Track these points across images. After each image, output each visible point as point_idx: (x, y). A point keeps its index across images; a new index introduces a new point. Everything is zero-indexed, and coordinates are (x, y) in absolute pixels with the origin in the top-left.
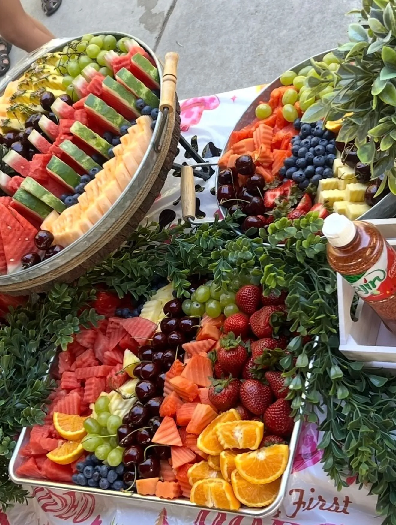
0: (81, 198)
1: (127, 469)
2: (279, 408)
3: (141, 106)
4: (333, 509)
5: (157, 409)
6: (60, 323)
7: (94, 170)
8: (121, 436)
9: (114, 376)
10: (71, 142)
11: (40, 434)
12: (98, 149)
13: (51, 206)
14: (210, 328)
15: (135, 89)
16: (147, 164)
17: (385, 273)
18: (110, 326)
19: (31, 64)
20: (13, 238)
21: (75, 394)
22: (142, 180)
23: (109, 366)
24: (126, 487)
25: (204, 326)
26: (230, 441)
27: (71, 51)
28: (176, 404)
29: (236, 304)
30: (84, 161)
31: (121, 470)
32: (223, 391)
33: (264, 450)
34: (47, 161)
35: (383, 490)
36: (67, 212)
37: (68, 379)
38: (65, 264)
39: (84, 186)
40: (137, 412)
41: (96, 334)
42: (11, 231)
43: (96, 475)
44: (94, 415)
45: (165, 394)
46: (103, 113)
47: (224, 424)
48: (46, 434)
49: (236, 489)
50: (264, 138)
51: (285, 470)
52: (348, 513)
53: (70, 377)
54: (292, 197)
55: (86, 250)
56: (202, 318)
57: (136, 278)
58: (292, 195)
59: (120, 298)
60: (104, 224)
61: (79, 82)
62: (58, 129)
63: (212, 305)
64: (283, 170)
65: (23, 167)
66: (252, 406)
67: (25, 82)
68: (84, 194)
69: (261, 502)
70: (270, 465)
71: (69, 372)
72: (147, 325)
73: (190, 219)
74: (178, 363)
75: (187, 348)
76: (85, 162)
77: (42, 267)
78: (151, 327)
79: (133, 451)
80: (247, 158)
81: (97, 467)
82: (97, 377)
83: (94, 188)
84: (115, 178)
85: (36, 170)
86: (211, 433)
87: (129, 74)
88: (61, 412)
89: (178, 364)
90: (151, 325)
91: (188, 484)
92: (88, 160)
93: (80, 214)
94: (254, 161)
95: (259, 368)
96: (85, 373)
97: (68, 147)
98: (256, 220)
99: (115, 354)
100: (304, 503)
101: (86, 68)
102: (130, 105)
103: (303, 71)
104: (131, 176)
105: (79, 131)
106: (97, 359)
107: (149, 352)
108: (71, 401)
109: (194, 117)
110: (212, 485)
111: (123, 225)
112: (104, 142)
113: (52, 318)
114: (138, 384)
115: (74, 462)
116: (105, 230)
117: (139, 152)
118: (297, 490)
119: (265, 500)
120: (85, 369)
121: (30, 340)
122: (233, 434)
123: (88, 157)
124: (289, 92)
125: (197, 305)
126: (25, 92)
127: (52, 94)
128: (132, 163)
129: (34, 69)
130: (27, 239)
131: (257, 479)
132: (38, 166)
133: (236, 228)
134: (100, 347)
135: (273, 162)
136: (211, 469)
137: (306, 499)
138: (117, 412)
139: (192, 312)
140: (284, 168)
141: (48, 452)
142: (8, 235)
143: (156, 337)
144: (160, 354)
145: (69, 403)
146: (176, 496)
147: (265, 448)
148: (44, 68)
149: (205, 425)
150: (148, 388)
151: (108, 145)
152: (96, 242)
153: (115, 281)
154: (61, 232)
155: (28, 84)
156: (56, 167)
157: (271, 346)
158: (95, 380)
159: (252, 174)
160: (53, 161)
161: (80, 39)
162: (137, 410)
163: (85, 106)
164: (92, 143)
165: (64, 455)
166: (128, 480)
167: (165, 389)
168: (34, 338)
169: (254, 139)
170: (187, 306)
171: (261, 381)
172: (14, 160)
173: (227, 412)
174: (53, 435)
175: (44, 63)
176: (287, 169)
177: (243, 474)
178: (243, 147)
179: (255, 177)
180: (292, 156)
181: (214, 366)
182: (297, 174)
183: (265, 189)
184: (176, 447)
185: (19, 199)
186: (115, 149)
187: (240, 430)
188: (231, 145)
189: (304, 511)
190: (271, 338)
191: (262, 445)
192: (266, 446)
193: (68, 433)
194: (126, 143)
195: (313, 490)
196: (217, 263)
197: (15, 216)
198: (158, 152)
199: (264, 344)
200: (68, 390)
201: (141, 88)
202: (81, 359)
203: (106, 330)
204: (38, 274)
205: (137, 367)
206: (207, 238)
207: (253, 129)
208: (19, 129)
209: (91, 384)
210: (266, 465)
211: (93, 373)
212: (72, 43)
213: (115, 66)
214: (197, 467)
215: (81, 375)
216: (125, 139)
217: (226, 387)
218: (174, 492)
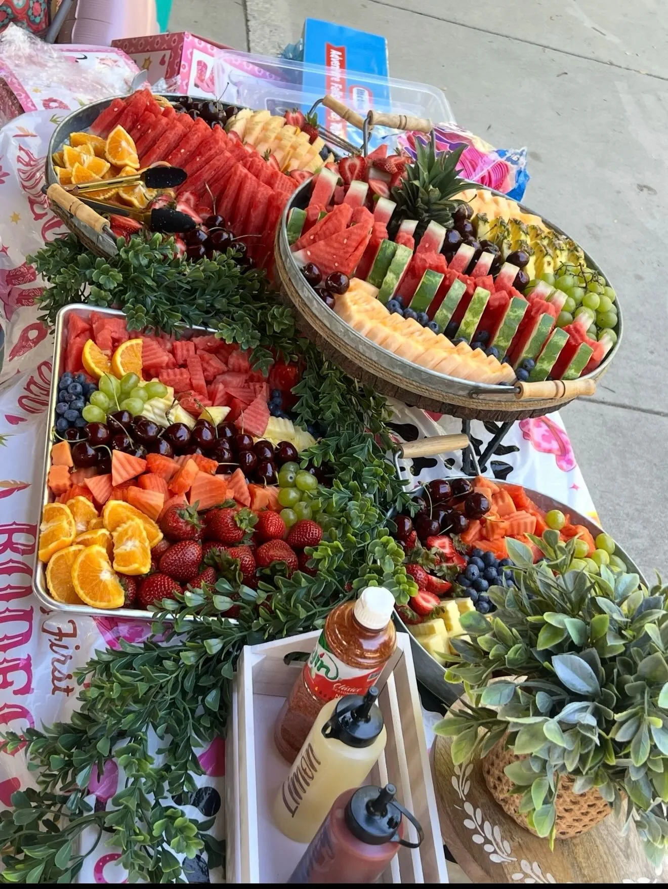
0: (397, 317)
1: (81, 430)
2: (169, 589)
3: (526, 366)
4: (56, 674)
5: (157, 451)
6: (248, 324)
7: (435, 325)
8: (119, 415)
9: (193, 398)
10: (464, 291)
11: (116, 329)
12: (462, 326)
13: (383, 285)
14: (264, 496)
15: (544, 355)
16: (451, 384)
17: (335, 678)
18: (258, 386)
19: (565, 235)
20: (334, 248)
21: (166, 358)
22: (430, 383)
23: (206, 392)
24: (60, 432)
25: (267, 490)
26: (121, 537)
27: (588, 276)
28: (165, 471)
29: (297, 523)
30: (445, 312)
31: (79, 424)
32: (182, 520)
33: (115, 578)
34: (438, 269)
35: (78, 725)
36: (378, 304)
37: (185, 348)
38: (313, 314)
39: (413, 317)
40: (149, 428)
41: (246, 372)
42: (342, 244)
43: (71, 398)
44: (143, 383)
45: (176, 458)
46: (507, 321)
47: (142, 527)
48: (116, 336)
49: (63, 552)
50: (519, 525)
51: (94, 608)
52: (53, 693)
53: (188, 350)
54: (445, 569)
55: (334, 334)
56: (277, 486)
57: (318, 404)
58: (448, 568)
59: (291, 390)
60: (367, 347)
61: (543, 289)
62: (482, 276)
63: (293, 494)
64: (479, 552)
65: (427, 246)
66: (168, 557)
67: (539, 232)
68: (403, 319)
69: (54, 587)
70: (96, 588)
71: (193, 348)
72: (260, 425)
73: (400, 452)
74: (215, 466)
75: (237, 475)
76: (444, 314)
77: (305, 289)
78: (258, 429)
79: (102, 433)
80: (485, 506)
81: (83, 398)
82: (190, 380)
83: (411, 329)
84: (427, 350)
85: (425, 260)
86: (129, 514)
87: (563, 343)
88: (143, 347)
89: (212, 465)
90: (261, 429)
91: (68, 499)
92: (446, 316)
93: (377, 319)
94: (485, 516)
95: (216, 558)
96: (194, 366)
97: (458, 289)
98: (407, 528)
99: (222, 397)
100: (60, 640)
101: (564, 294)
102: (526, 353)
103: (618, 560)
104: (433, 369)
105: (478, 297)
106: (215, 377)
107: (229, 434)
108: (158, 355)
109: (545, 445)
110: (65, 524)
111: (372, 371)
112: (472, 330)
113: (253, 316)
114: (185, 426)
115: (86, 372)
116: (361, 351)
117: (465, 372)
118: (75, 629)
119: (56, 591)
120: (199, 364)
121: (228, 299)
122: (130, 539)
123: (450, 316)
124: (585, 547)
125: (291, 478)
126: (527, 234)
127: (526, 263)
128: (449, 366)
129: (559, 240)
130: (336, 264)
131: (78, 575)
132: (430, 261)
133: (395, 508)
134: (228, 378)
135: (489, 540)
136: (88, 523)
137: (65, 641)
138: (150, 408)
139: (281, 473)
140: (482, 553)
141: (94, 340)
142: (336, 242)
143: (246, 437)
144: (227, 446)
145: (155, 354)
146: (54, 489)
147: (118, 580)
148: (561, 250)
149: (139, 506)
150: (181, 437)
151: (470, 336)
152: (346, 343)
153: (310, 378)
154: (352, 301)
155: (538, 235)
156: (430, 280)
157: (245, 567)
158: (186, 378)
159: (467, 516)
160: (437, 275)
161: (607, 285)
162: (151, 428)
163: (512, 299)
164: (468, 317)
165: (92, 358)
166: (69, 434)
167: (183, 457)
168: (230, 303)
169: (516, 513)
170: (291, 467)
171: (200, 564)
172: (434, 233)
173: (159, 530)
174: (116, 344)
175: (569, 250)
176: (481, 558)
177: (81, 558)
178: (503, 500)
179: (463, 521)
180: (499, 561)
181: (216, 507)
182: (475, 569)
183: (452, 535)
184: (110, 479)
185: (384, 246)
186: (464, 345)
187: (135, 546)
188: (506, 489)
189: (50, 640)
190: (257, 567)
191: (120, 575)
192: (120, 581)
193: (118, 358)
194: (475, 356)
195: (77, 647)
196: (342, 489)
197: (360, 243)
198: (470, 395)
199: (246, 558)
200: (173, 351)
201: (549, 362)
202: (211, 359)
203: (252, 382)
204: (297, 285)
205: (207, 422)
206: (375, 475)
207: (531, 511)
208: (479, 236)
209: (181, 374)
210: (94, 583)
211: (196, 374)
212: (600, 277)
213: (571, 326)
214: (89, 506)
215: (191, 362)
216: (479, 354)
217: (187, 523)
218: (58, 485)
